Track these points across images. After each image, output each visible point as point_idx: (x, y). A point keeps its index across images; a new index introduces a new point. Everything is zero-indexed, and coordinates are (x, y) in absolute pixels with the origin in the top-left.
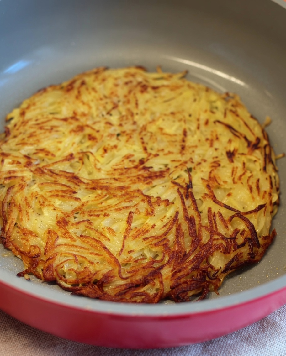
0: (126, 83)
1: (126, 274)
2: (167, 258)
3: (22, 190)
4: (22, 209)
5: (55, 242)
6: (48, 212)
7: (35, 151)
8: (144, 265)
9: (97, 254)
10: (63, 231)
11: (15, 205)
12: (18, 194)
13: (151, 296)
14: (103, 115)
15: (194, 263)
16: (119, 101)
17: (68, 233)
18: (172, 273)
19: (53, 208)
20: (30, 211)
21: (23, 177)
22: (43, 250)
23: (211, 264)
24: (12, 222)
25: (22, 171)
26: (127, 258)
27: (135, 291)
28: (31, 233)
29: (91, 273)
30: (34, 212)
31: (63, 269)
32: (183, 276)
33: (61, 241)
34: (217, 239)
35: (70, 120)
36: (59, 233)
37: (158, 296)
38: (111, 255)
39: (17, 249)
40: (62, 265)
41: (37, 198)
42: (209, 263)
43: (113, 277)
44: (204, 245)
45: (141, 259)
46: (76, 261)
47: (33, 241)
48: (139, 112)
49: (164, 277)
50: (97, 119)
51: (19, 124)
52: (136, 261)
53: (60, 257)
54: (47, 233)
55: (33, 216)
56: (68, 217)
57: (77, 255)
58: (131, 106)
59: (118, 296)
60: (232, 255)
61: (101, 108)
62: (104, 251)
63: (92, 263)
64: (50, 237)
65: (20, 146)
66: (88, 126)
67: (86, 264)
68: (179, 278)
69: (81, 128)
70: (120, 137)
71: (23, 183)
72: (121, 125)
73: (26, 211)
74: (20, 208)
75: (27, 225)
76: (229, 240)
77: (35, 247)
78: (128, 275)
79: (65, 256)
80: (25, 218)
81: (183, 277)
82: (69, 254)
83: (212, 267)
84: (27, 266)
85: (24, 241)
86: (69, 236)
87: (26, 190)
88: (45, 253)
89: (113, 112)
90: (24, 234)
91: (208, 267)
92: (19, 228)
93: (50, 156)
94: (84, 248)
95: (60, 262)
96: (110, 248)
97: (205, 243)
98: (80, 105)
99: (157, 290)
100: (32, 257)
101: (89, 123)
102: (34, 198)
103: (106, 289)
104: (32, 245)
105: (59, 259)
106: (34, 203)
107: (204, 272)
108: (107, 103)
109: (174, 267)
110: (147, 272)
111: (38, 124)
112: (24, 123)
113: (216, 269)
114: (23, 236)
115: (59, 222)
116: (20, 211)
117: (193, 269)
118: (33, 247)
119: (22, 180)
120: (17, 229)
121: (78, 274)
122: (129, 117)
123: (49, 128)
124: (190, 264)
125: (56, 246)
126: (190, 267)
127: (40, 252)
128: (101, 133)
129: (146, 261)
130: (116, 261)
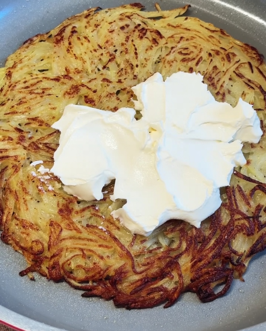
0: (122, 28)
1: (141, 267)
2: (184, 245)
3: (17, 172)
4: (19, 196)
5: (59, 235)
6: (49, 199)
7: (27, 121)
8: (160, 255)
9: (107, 247)
10: (67, 221)
11: (11, 192)
12: (13, 177)
13: (170, 291)
14: (99, 70)
15: (216, 249)
16: (116, 51)
17: (73, 223)
18: (192, 263)
19: (53, 194)
20: (28, 198)
21: (16, 157)
22: (46, 245)
23: (233, 248)
24: (9, 212)
25: (15, 149)
26: (140, 249)
27: (152, 287)
28: (31, 226)
29: (101, 270)
30: (32, 199)
31: (70, 266)
32: (204, 266)
33: (65, 233)
34: (239, 219)
35: (62, 80)
36: (63, 225)
37: (177, 291)
38: (122, 247)
39: (17, 243)
40: (69, 262)
41: (34, 181)
42: (232, 249)
43: (126, 272)
44: (225, 227)
45: (155, 248)
46: (84, 256)
47: (34, 235)
48: (139, 63)
49: (183, 269)
50: (93, 76)
51: (6, 88)
52: (150, 252)
53: (66, 252)
54: (50, 225)
55: (32, 204)
56: (71, 203)
57: (85, 249)
58: (130, 56)
59: (134, 294)
60: (257, 236)
61: (96, 61)
62: (113, 242)
63: (102, 258)
64: (53, 230)
65: (10, 115)
66: (83, 85)
67: (96, 259)
68: (200, 269)
69: (76, 89)
70: (120, 96)
71: (17, 163)
72: (120, 81)
73: (24, 199)
74: (17, 196)
75: (26, 215)
76: (251, 219)
77: (37, 242)
78: (143, 268)
79: (71, 252)
80: (23, 207)
81: (204, 268)
82: (75, 248)
83: (235, 253)
84: (30, 264)
85: (25, 236)
86: (73, 227)
87: (21, 173)
88: (49, 249)
89: (110, 65)
90: (24, 227)
91: (231, 253)
92: (17, 219)
93: (44, 127)
94: (91, 240)
95: (66, 259)
96: (120, 238)
97: (226, 224)
98: (73, 59)
99: (176, 283)
100: (35, 254)
101: (84, 81)
102: (31, 182)
103: (119, 287)
104: (33, 240)
105: (65, 255)
106: (31, 188)
107: (227, 258)
108: (102, 54)
109: (193, 256)
110: (163, 264)
111: (27, 87)
112: (12, 87)
113: (240, 253)
114: (23, 230)
115: (61, 211)
116: (17, 199)
117: (214, 257)
118: (35, 243)
119: (15, 160)
120: (15, 220)
121: (87, 270)
122: (129, 70)
123: (40, 91)
124: (210, 252)
125: (61, 240)
126: (210, 255)
127: (43, 248)
128: (99, 93)
129: (162, 250)
130: (128, 253)
